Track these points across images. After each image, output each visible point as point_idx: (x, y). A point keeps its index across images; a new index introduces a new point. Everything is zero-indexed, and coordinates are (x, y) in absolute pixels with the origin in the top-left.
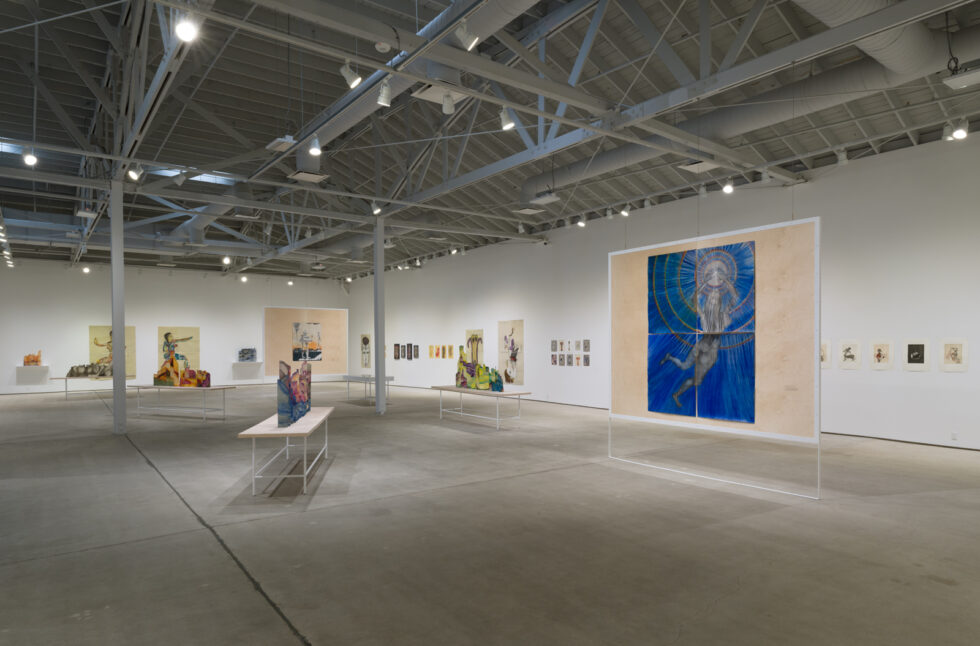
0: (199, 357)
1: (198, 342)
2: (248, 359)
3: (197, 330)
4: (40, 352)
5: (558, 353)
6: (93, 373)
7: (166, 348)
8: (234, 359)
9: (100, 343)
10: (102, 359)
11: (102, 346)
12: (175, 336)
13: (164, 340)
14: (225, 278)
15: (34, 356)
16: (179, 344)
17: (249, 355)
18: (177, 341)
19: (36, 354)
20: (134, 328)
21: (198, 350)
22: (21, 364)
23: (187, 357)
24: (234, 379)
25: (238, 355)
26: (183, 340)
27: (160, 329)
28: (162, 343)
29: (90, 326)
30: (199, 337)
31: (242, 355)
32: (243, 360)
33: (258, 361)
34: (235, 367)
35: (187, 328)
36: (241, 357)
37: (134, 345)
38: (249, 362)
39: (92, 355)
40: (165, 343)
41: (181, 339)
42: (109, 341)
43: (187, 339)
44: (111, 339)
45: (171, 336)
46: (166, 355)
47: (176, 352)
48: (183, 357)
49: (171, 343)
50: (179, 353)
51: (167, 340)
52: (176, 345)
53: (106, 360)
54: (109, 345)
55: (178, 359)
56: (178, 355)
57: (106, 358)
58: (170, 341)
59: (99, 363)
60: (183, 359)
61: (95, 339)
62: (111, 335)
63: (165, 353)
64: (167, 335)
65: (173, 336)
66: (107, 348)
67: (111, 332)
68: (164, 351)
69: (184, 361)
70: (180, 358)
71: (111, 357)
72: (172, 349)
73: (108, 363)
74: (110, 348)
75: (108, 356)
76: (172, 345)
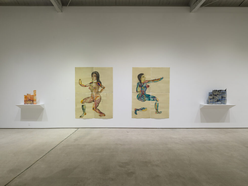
0: (168, 98)
1: (168, 82)
2: (218, 101)
3: (168, 70)
4: (35, 91)
7: (139, 89)
9: (84, 83)
10: (85, 99)
11: (85, 86)
12: (147, 77)
13: (137, 80)
16: (151, 84)
17: (219, 97)
18: (149, 81)
19: (32, 94)
20: (112, 68)
21: (168, 91)
23: (158, 98)
24: (202, 121)
25: (206, 96)
26: (153, 81)
27: (134, 69)
28: (136, 84)
29: (75, 68)
30: (169, 78)
31: (211, 97)
32: (213, 103)
33: (228, 103)
34: (203, 109)
35: (158, 68)
36: (211, 99)
37: (111, 86)
38: (218, 105)
39: (77, 94)
40: (138, 83)
41: (152, 79)
42: (91, 82)
43: (158, 79)
44: (93, 79)
45: (143, 77)
46: (139, 96)
47: (147, 93)
48: (154, 97)
49: (144, 83)
50: (150, 94)
51: (140, 80)
52: (148, 86)
53: (88, 100)
54: (91, 85)
55: (150, 100)
56: (150, 95)
57: (88, 98)
58: (142, 82)
59: (83, 103)
60: (154, 100)
61: (80, 80)
62: (92, 76)
63: (138, 93)
64: (140, 76)
65: (145, 77)
66: (89, 88)
67: (93, 74)
68: (137, 91)
69: (155, 102)
70: (152, 99)
71: (92, 97)
72: (144, 90)
73: (90, 102)
74: (92, 89)
75: (90, 96)
76: (144, 85)
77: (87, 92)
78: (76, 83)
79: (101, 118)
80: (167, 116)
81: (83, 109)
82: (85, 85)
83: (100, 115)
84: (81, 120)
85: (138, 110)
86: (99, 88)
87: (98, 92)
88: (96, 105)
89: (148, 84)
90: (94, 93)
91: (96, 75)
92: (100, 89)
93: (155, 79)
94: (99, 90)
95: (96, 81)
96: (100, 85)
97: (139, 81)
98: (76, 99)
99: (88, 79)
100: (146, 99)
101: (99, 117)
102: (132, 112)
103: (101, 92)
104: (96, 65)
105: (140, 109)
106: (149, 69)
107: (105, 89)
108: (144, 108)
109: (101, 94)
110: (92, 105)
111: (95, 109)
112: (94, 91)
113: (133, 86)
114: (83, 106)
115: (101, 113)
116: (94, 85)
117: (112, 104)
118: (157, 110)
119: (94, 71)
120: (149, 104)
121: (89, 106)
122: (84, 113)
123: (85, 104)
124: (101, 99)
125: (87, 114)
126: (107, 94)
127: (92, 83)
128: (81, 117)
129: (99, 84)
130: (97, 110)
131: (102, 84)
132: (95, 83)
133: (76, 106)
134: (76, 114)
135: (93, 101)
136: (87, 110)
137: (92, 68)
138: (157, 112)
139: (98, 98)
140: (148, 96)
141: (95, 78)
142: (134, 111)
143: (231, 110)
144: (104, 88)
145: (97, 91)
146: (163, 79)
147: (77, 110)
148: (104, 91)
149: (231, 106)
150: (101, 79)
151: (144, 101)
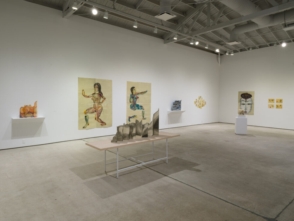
0: (150, 107)
1: (150, 95)
2: (177, 108)
3: (149, 85)
6: (137, 134)
7: (132, 100)
9: (86, 94)
10: (88, 109)
11: (88, 97)
12: (137, 90)
13: (130, 93)
14: (165, 45)
15: (30, 107)
16: (140, 96)
17: (178, 106)
18: (138, 94)
20: (111, 81)
21: (150, 101)
22: (16, 116)
23: (144, 107)
24: (169, 124)
25: (172, 105)
26: (142, 93)
27: (128, 83)
28: (129, 96)
29: (78, 78)
30: (151, 91)
31: (174, 106)
32: (175, 109)
33: (182, 110)
34: (169, 114)
35: (145, 83)
36: (174, 107)
37: (111, 96)
38: (177, 111)
39: (80, 105)
40: (131, 95)
41: (141, 92)
42: (94, 93)
43: (144, 92)
44: (95, 90)
45: (135, 90)
46: (131, 105)
47: (137, 103)
48: (141, 107)
49: (135, 95)
51: (132, 93)
52: (138, 97)
53: (91, 111)
54: (93, 96)
55: (139, 109)
56: (138, 105)
57: (91, 108)
58: (134, 94)
59: (86, 113)
60: (141, 109)
61: (83, 90)
62: (95, 87)
63: (131, 104)
64: (132, 89)
65: (136, 90)
66: (92, 99)
67: (95, 85)
68: (130, 102)
69: (142, 110)
70: (140, 108)
71: (95, 107)
72: (135, 101)
73: (92, 113)
74: (94, 99)
75: (93, 106)
76: (135, 97)
77: (89, 103)
78: (79, 94)
79: (102, 127)
80: (149, 121)
81: (86, 120)
83: (101, 125)
84: (84, 130)
85: (131, 117)
86: (100, 99)
87: (100, 103)
88: (98, 114)
89: (138, 96)
90: (96, 103)
91: (98, 86)
92: (102, 99)
93: (142, 92)
94: (101, 101)
95: (98, 92)
96: (101, 96)
98: (79, 110)
99: (91, 90)
100: (137, 108)
101: (101, 126)
102: (127, 119)
103: (102, 102)
104: (99, 77)
105: (132, 117)
106: (138, 83)
107: (106, 99)
108: (135, 116)
109: (103, 105)
110: (94, 115)
111: (98, 118)
112: (96, 102)
113: (127, 97)
114: (86, 116)
115: (102, 122)
116: (96, 96)
117: (112, 113)
118: (143, 117)
119: (97, 82)
120: (139, 112)
121: (92, 117)
122: (87, 124)
123: (88, 114)
124: (102, 109)
125: (89, 125)
126: (107, 104)
128: (84, 128)
129: (101, 94)
130: (99, 120)
131: (103, 95)
132: (97, 94)
133: (79, 117)
134: (79, 125)
135: (95, 112)
136: (89, 120)
137: (95, 80)
139: (100, 108)
141: (97, 89)
142: (128, 118)
143: (183, 114)
144: (105, 99)
145: (99, 101)
146: (147, 92)
147: (80, 121)
148: (105, 102)
149: (183, 112)
150: (102, 91)
151: (135, 110)
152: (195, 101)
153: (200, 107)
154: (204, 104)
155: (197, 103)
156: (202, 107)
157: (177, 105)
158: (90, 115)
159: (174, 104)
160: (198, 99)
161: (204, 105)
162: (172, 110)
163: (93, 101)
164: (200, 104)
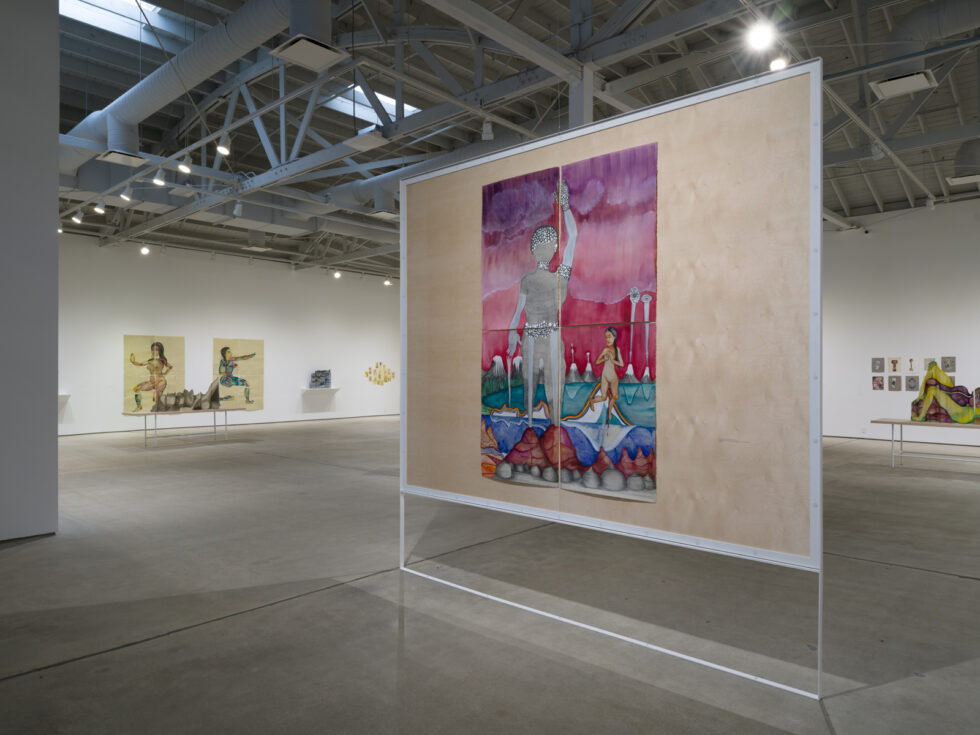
0: (262, 382)
1: (262, 360)
2: (322, 384)
3: (261, 344)
5: (887, 374)
7: (223, 369)
8: (304, 384)
9: (138, 361)
10: (141, 385)
11: (141, 365)
12: (234, 352)
13: (220, 357)
16: (239, 362)
17: (322, 380)
18: (236, 359)
20: (181, 340)
21: (262, 372)
23: (249, 381)
24: (304, 411)
25: (309, 379)
26: (243, 358)
27: (216, 341)
28: (218, 363)
29: (125, 336)
30: (263, 354)
31: (314, 380)
32: (316, 386)
33: (333, 385)
34: (305, 395)
35: (249, 341)
36: (313, 382)
37: (182, 364)
38: (322, 389)
39: (127, 378)
40: (221, 361)
41: (241, 356)
42: (151, 358)
43: (249, 356)
44: (153, 354)
45: (229, 352)
46: (223, 378)
47: (234, 375)
48: (243, 381)
49: (229, 361)
50: (239, 376)
51: (224, 357)
52: (236, 365)
53: (146, 386)
54: (150, 364)
55: (237, 384)
57: (146, 382)
58: (228, 358)
59: (136, 390)
60: (243, 385)
61: (132, 354)
62: (152, 349)
63: (221, 375)
64: (224, 351)
65: (232, 352)
66: (148, 368)
67: (153, 346)
68: (220, 372)
69: (245, 387)
70: (241, 383)
71: (152, 381)
72: (230, 371)
73: (148, 390)
74: (152, 369)
75: (149, 380)
76: (230, 364)
77: (144, 374)
78: (125, 359)
80: (261, 407)
81: (137, 401)
82: (140, 362)
85: (222, 399)
86: (163, 367)
87: (162, 374)
88: (158, 392)
89: (236, 362)
90: (155, 375)
91: (159, 348)
92: (165, 369)
93: (245, 356)
94: (164, 371)
96: (164, 363)
97: (222, 358)
98: (125, 385)
99: (145, 354)
100: (233, 383)
103: (166, 373)
104: (160, 333)
105: (224, 398)
106: (236, 341)
107: (174, 369)
108: (229, 396)
109: (167, 377)
112: (155, 372)
113: (214, 365)
114: (136, 396)
116: (155, 363)
118: (247, 398)
120: (237, 391)
122: (138, 407)
123: (141, 392)
124: (166, 383)
126: (175, 374)
127: (152, 360)
129: (163, 361)
131: (168, 362)
132: (157, 359)
133: (125, 395)
134: (124, 410)
135: (154, 388)
136: (143, 402)
137: (152, 337)
138: (248, 401)
139: (162, 383)
140: (236, 379)
141: (156, 352)
143: (337, 395)
144: (171, 368)
145: (160, 372)
147: (126, 403)
148: (171, 372)
149: (337, 390)
150: (166, 354)
151: (230, 386)
152: (368, 371)
153: (378, 383)
154: (389, 376)
155: (372, 375)
156: (385, 384)
157: (321, 378)
158: (143, 394)
159: (313, 377)
160: (374, 368)
161: (389, 380)
162: (311, 386)
163: (148, 371)
164: (380, 377)
